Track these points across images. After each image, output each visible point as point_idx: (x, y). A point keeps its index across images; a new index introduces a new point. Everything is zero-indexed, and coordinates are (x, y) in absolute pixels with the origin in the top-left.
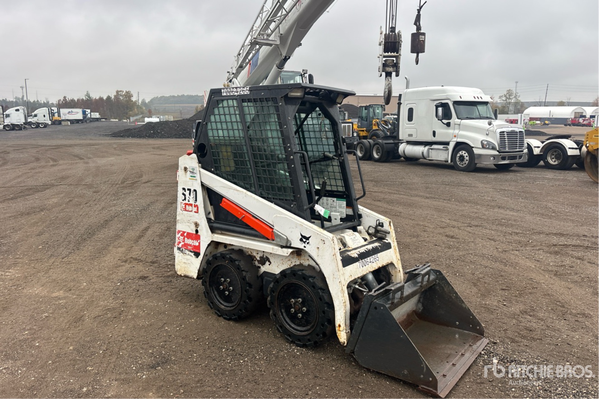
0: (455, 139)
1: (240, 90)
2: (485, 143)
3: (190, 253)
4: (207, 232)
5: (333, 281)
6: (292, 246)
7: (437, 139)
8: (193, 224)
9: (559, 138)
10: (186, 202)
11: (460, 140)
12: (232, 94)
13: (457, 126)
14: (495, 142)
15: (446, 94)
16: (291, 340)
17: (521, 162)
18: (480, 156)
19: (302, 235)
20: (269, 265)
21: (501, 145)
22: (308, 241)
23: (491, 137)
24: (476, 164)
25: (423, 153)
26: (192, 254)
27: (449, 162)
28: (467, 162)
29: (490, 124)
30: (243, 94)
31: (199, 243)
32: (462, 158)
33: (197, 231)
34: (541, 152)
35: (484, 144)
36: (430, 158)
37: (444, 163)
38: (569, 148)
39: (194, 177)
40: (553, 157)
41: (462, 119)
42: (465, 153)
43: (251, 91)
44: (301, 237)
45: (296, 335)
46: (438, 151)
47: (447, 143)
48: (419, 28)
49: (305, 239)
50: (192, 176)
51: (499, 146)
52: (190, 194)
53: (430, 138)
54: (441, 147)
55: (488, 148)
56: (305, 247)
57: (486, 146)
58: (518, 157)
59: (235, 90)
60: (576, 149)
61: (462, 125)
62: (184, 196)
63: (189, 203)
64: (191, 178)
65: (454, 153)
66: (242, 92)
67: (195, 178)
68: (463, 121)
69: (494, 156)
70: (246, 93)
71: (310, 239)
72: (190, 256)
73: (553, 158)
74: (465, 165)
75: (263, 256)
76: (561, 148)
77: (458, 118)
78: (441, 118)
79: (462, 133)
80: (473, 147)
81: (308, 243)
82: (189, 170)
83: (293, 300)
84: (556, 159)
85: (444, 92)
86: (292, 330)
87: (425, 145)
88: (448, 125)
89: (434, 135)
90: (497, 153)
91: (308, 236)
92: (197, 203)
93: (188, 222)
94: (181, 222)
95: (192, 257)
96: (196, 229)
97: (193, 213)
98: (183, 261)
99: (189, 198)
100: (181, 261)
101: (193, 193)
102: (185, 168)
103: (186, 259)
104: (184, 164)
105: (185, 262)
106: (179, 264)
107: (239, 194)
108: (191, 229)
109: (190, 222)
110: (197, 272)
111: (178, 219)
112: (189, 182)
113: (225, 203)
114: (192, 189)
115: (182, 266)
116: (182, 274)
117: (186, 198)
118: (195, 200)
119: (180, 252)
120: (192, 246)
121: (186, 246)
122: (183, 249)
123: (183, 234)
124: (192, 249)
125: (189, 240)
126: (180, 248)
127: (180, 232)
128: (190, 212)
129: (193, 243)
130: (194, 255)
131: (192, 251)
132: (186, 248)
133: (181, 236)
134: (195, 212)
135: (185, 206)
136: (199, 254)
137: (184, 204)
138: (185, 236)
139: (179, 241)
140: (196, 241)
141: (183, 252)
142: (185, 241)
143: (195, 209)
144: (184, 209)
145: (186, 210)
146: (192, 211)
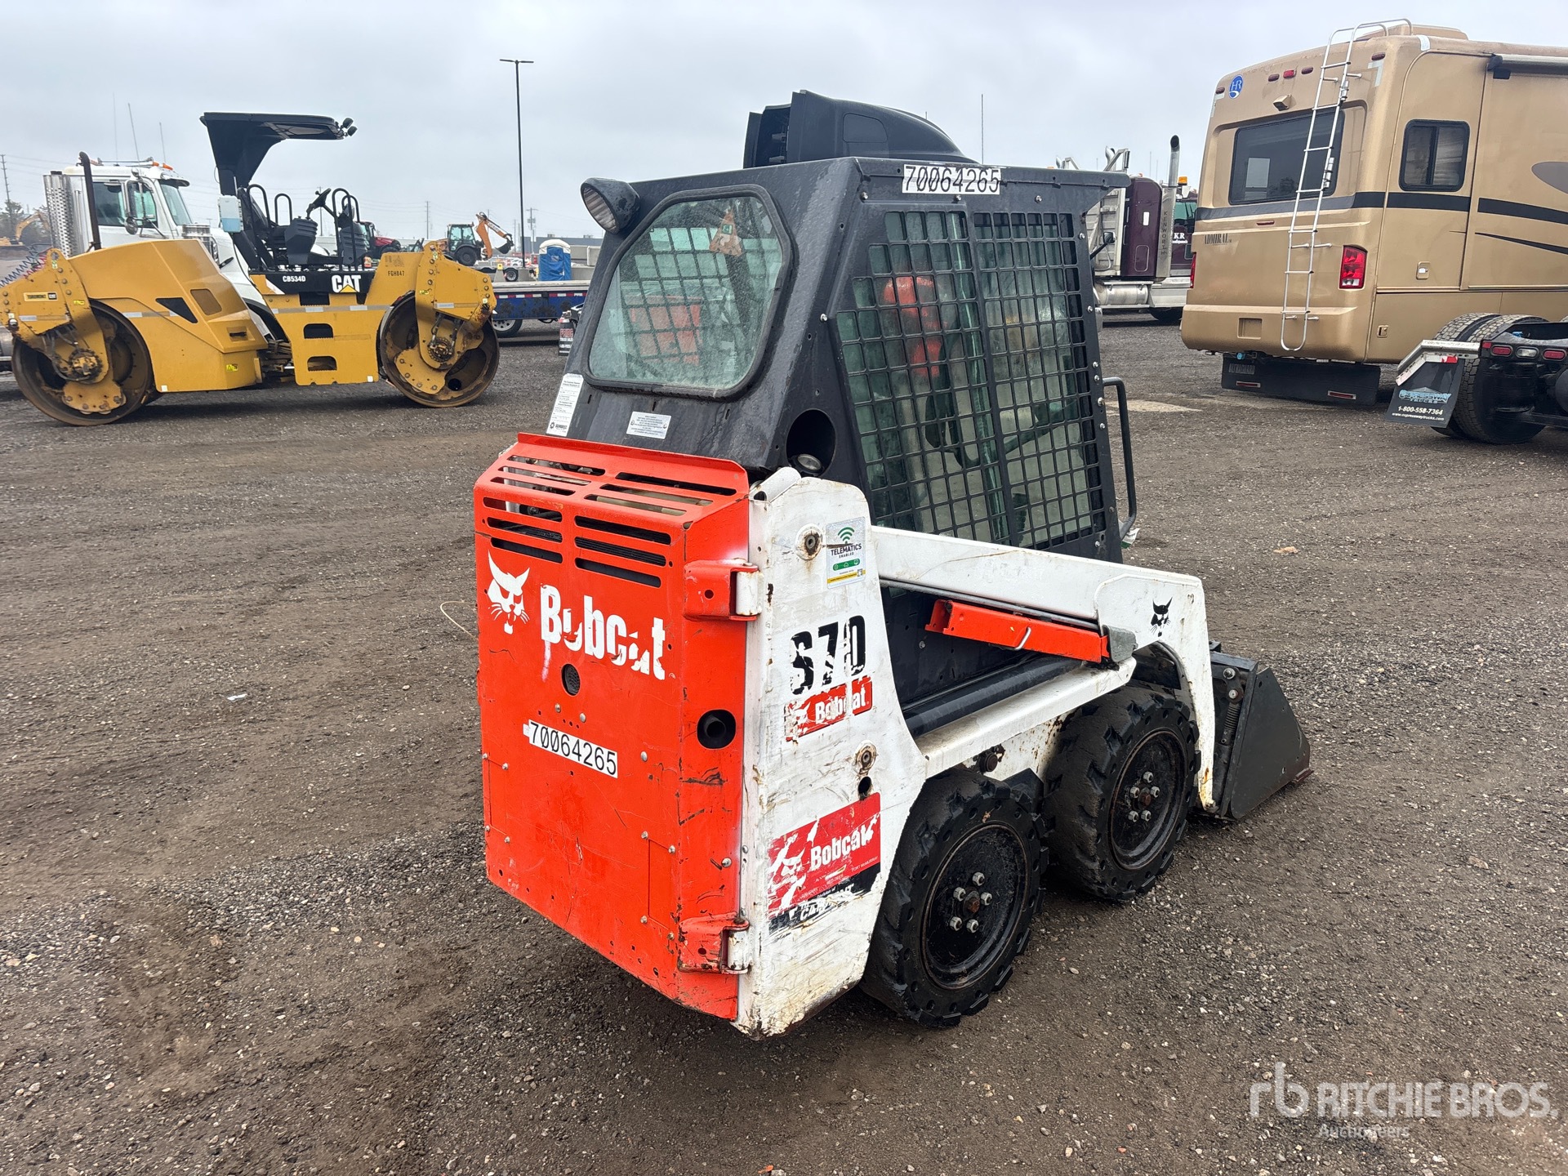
1: (972, 176)
3: (837, 897)
4: (908, 760)
5: (1202, 679)
6: (1137, 648)
8: (849, 766)
10: (818, 687)
12: (939, 191)
16: (1131, 891)
19: (1155, 607)
20: (1000, 760)
22: (1166, 616)
30: (977, 192)
31: (877, 828)
33: (865, 786)
39: (851, 564)
43: (1007, 184)
44: (1153, 613)
45: (1143, 869)
49: (1160, 613)
50: (840, 566)
52: (832, 649)
56: (1159, 634)
59: (954, 174)
62: (801, 671)
63: (827, 688)
64: (837, 574)
66: (974, 186)
67: (855, 569)
70: (988, 192)
71: (1170, 608)
72: (836, 912)
81: (1166, 621)
82: (824, 541)
83: (1135, 789)
86: (1133, 864)
91: (1167, 602)
92: (868, 670)
93: (825, 770)
94: (784, 797)
95: (843, 907)
96: (862, 777)
97: (852, 720)
98: (803, 954)
99: (827, 664)
100: (793, 962)
101: (845, 636)
102: (810, 542)
103: (816, 935)
104: (802, 523)
105: (811, 953)
106: (781, 984)
107: (1006, 565)
108: (839, 793)
109: (834, 767)
110: (868, 945)
111: (770, 793)
112: (825, 594)
113: (962, 619)
114: (843, 621)
115: (799, 980)
116: (797, 1015)
117: (812, 672)
118: (855, 663)
119: (786, 930)
120: (844, 863)
121: (816, 884)
122: (799, 908)
123: (800, 844)
124: (845, 874)
125: (830, 844)
126: (787, 912)
127: (780, 843)
128: (832, 722)
129: (848, 844)
130: (853, 890)
131: (846, 879)
132: (815, 890)
133: (788, 856)
134: (857, 712)
135: (808, 711)
136: (876, 869)
137: (803, 707)
138: (810, 842)
139: (780, 885)
140: (863, 827)
141: (802, 918)
142: (810, 865)
143: (858, 700)
144: (802, 727)
145: (812, 727)
146: (841, 717)
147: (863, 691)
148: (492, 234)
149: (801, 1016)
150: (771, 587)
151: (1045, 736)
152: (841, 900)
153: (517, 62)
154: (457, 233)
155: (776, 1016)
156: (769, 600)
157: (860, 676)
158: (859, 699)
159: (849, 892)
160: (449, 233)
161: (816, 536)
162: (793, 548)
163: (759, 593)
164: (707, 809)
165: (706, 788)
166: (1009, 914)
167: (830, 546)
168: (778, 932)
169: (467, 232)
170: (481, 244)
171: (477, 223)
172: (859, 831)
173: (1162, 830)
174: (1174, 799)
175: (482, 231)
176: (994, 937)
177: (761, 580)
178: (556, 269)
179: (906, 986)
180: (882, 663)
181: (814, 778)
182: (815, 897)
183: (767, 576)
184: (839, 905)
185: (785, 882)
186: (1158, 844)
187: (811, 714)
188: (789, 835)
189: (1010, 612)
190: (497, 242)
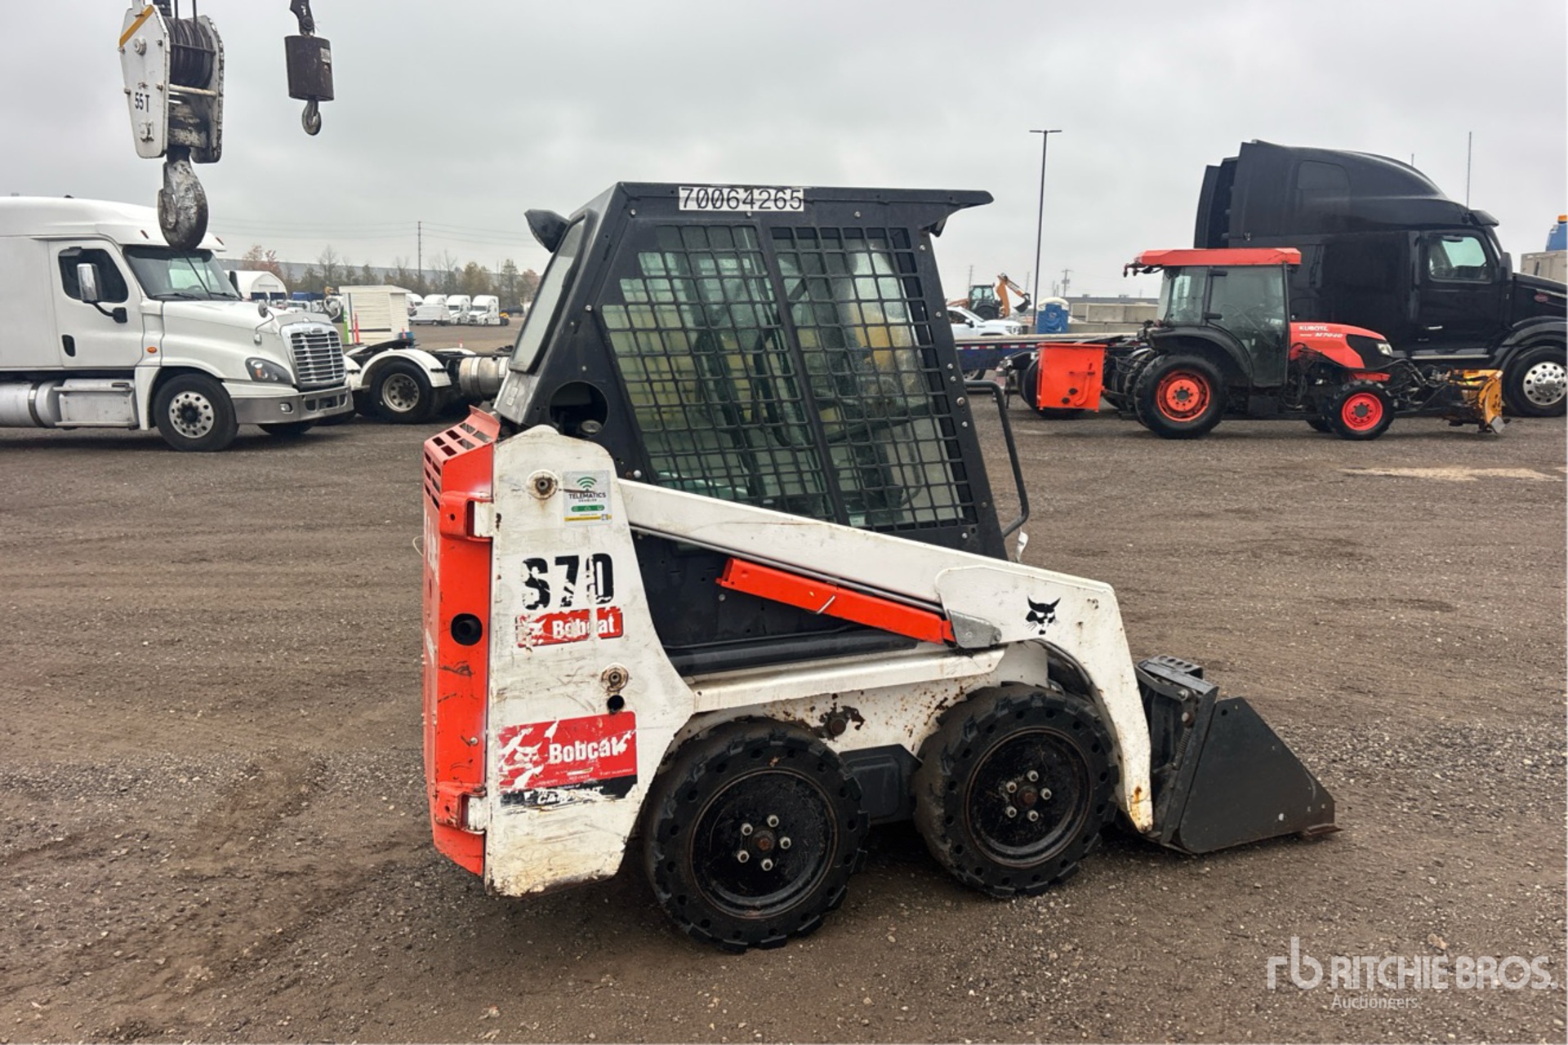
0: (155, 359)
1: (765, 195)
2: (259, 366)
3: (583, 793)
4: (671, 690)
5: (1121, 691)
6: (1003, 640)
7: (83, 359)
8: (596, 682)
9: (403, 348)
10: (554, 607)
11: (169, 361)
12: (725, 208)
13: (149, 320)
14: (285, 363)
15: (93, 223)
16: (1013, 889)
17: (346, 410)
18: (248, 402)
19: (1032, 604)
20: (858, 728)
21: (301, 370)
22: (1050, 615)
23: (271, 350)
24: (237, 426)
25: (32, 405)
26: (595, 794)
27: (144, 425)
28: (210, 424)
29: (263, 313)
30: (774, 209)
31: (632, 743)
32: (189, 414)
33: (616, 703)
34: (364, 382)
35: (254, 368)
36: (64, 423)
37: (126, 433)
38: (433, 370)
39: (594, 508)
40: (394, 393)
41: (164, 301)
42: (198, 399)
43: (812, 202)
44: (1029, 609)
45: (1027, 869)
46: (93, 398)
47: (129, 373)
48: (306, 24)
49: (1041, 611)
50: (579, 509)
51: (294, 370)
52: (571, 578)
53: (57, 359)
54: (106, 384)
55: (269, 381)
56: (1042, 632)
57: (263, 374)
58: (338, 399)
59: (742, 194)
60: (442, 371)
61: (167, 316)
62: (536, 591)
63: (566, 610)
64: (577, 514)
65: (158, 400)
66: (770, 204)
67: (599, 513)
68: (167, 304)
69: (288, 401)
70: (788, 208)
71: (1056, 608)
72: (580, 807)
73: (394, 397)
74: (204, 433)
75: (834, 709)
76: (413, 370)
77: (150, 297)
78: (94, 297)
79: (171, 339)
80: (222, 380)
81: (1051, 620)
82: (561, 485)
83: (1011, 784)
84: (401, 398)
85: (82, 214)
86: (1013, 861)
87: (31, 381)
88: (120, 316)
89: (69, 344)
90: (294, 392)
91: (1049, 602)
92: (617, 602)
93: (566, 680)
94: (517, 693)
95: (589, 804)
96: (612, 694)
97: (595, 642)
98: (541, 834)
99: (566, 589)
100: (530, 837)
101: (588, 568)
102: (542, 484)
103: (557, 821)
104: (534, 468)
105: (551, 835)
106: (517, 854)
107: (803, 535)
108: (583, 702)
109: (575, 679)
110: (623, 847)
111: (500, 687)
112: (562, 530)
113: (745, 576)
114: (584, 556)
115: (536, 855)
116: (535, 886)
117: (548, 594)
118: (601, 592)
119: (520, 808)
120: (590, 765)
121: (555, 776)
122: (536, 793)
123: (536, 735)
124: (591, 775)
125: (574, 746)
126: (521, 793)
127: (513, 731)
128: (575, 640)
129: (594, 750)
130: (602, 792)
131: (593, 780)
132: (554, 781)
133: (522, 744)
134: (603, 636)
135: (544, 626)
136: (632, 780)
137: (538, 621)
138: (548, 739)
139: (512, 767)
140: (614, 740)
141: (539, 802)
142: (548, 758)
143: (605, 625)
144: (537, 638)
145: (548, 639)
146: (586, 636)
147: (611, 620)
148: (1010, 293)
149: (540, 889)
150: (499, 516)
151: (924, 718)
152: (587, 798)
153: (1046, 132)
154: (978, 294)
155: (511, 880)
156: (498, 526)
157: (607, 606)
158: (608, 625)
159: (598, 793)
160: (971, 293)
161: (549, 480)
162: (523, 487)
163: (490, 519)
164: (459, 694)
165: (458, 676)
166: (819, 866)
167: (566, 491)
168: (511, 807)
169: (987, 292)
170: (1000, 303)
171: (998, 283)
172: (609, 740)
173: (1061, 837)
174: (1078, 809)
175: (1001, 291)
176: (800, 884)
177: (491, 510)
178: (1052, 325)
179: (670, 895)
180: (635, 598)
181: (552, 684)
182: (555, 787)
183: (496, 507)
184: (585, 802)
185: (518, 766)
186: (1053, 850)
187: (548, 628)
188: (523, 727)
189: (824, 581)
190: (1015, 301)
